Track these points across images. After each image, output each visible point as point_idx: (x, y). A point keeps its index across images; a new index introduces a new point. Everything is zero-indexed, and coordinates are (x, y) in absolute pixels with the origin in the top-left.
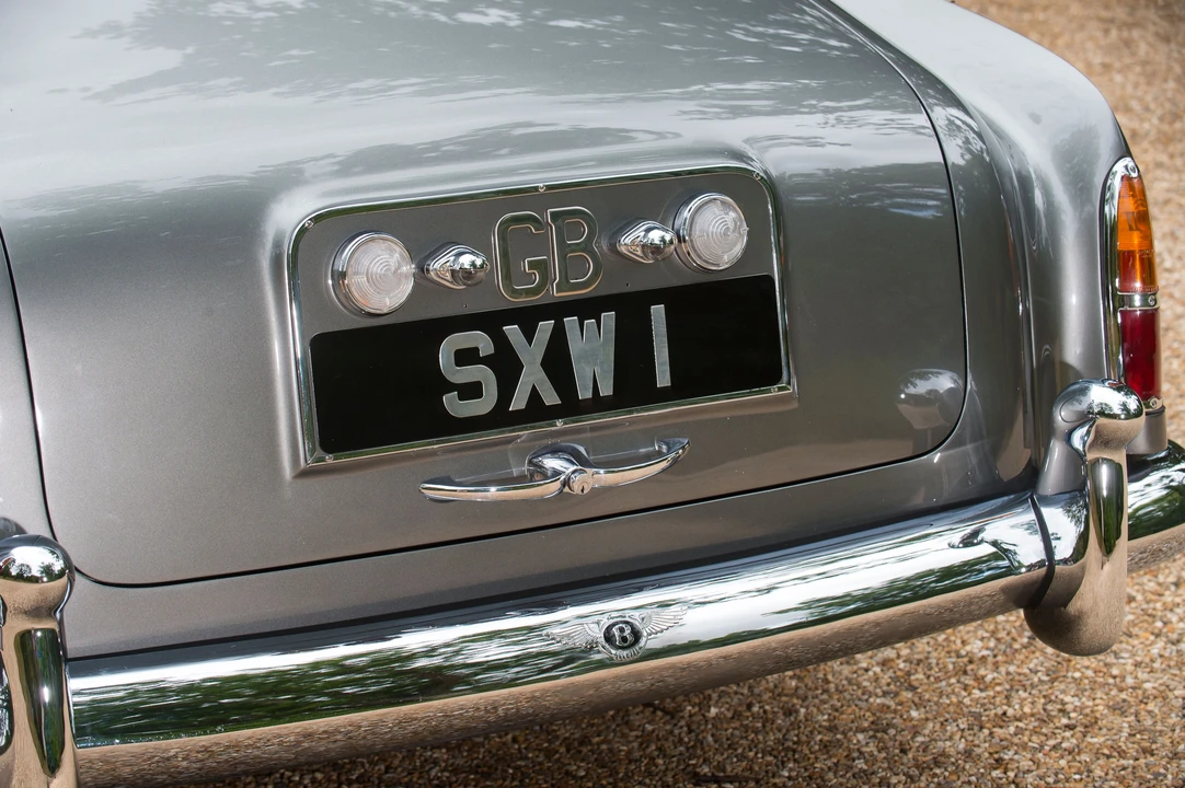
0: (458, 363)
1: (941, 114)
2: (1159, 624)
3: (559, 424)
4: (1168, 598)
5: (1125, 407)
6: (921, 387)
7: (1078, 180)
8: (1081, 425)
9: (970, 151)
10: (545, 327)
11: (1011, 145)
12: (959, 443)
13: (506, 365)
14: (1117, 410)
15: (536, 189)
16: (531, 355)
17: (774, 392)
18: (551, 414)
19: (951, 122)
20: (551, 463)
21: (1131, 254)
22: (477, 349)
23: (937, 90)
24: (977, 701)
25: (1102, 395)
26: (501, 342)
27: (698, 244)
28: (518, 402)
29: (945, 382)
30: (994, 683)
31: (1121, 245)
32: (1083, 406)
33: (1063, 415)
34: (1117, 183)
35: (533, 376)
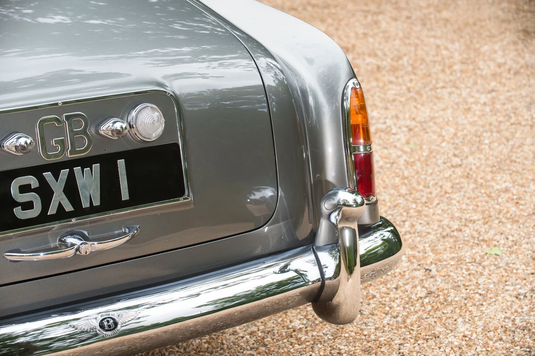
0: (21, 192)
1: (263, 61)
2: (387, 308)
3: (74, 220)
4: (392, 295)
5: (355, 201)
6: (257, 196)
7: (330, 91)
8: (335, 211)
9: (278, 79)
10: (64, 173)
11: (296, 74)
12: (276, 221)
13: (45, 193)
14: (351, 203)
15: (57, 104)
16: (58, 187)
17: (181, 200)
18: (70, 215)
19: (268, 65)
20: (70, 240)
21: (358, 126)
22: (30, 185)
23: (262, 50)
24: (297, 350)
25: (344, 196)
26: (42, 181)
27: (140, 128)
28: (52, 210)
29: (268, 193)
30: (306, 341)
31: (352, 122)
32: (335, 202)
33: (326, 206)
34: (349, 91)
35: (59, 198)
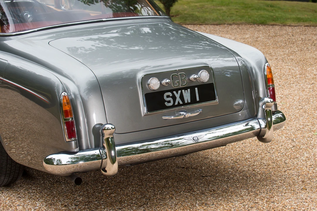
0: (167, 97)
1: (237, 58)
2: (279, 151)
3: (183, 107)
4: (280, 148)
5: (271, 101)
6: (237, 103)
7: (260, 68)
8: (264, 105)
9: (242, 64)
10: (179, 92)
11: (249, 63)
12: (244, 110)
13: (174, 98)
14: (269, 101)
15: (176, 70)
16: (178, 96)
17: (215, 101)
18: (182, 105)
19: (238, 59)
20: (182, 113)
21: (269, 78)
22: (169, 95)
23: (235, 54)
25: (266, 99)
26: (173, 94)
27: (202, 78)
28: (176, 103)
29: (241, 101)
30: (251, 161)
31: (267, 77)
32: (264, 102)
33: (261, 104)
34: (266, 67)
35: (178, 99)
